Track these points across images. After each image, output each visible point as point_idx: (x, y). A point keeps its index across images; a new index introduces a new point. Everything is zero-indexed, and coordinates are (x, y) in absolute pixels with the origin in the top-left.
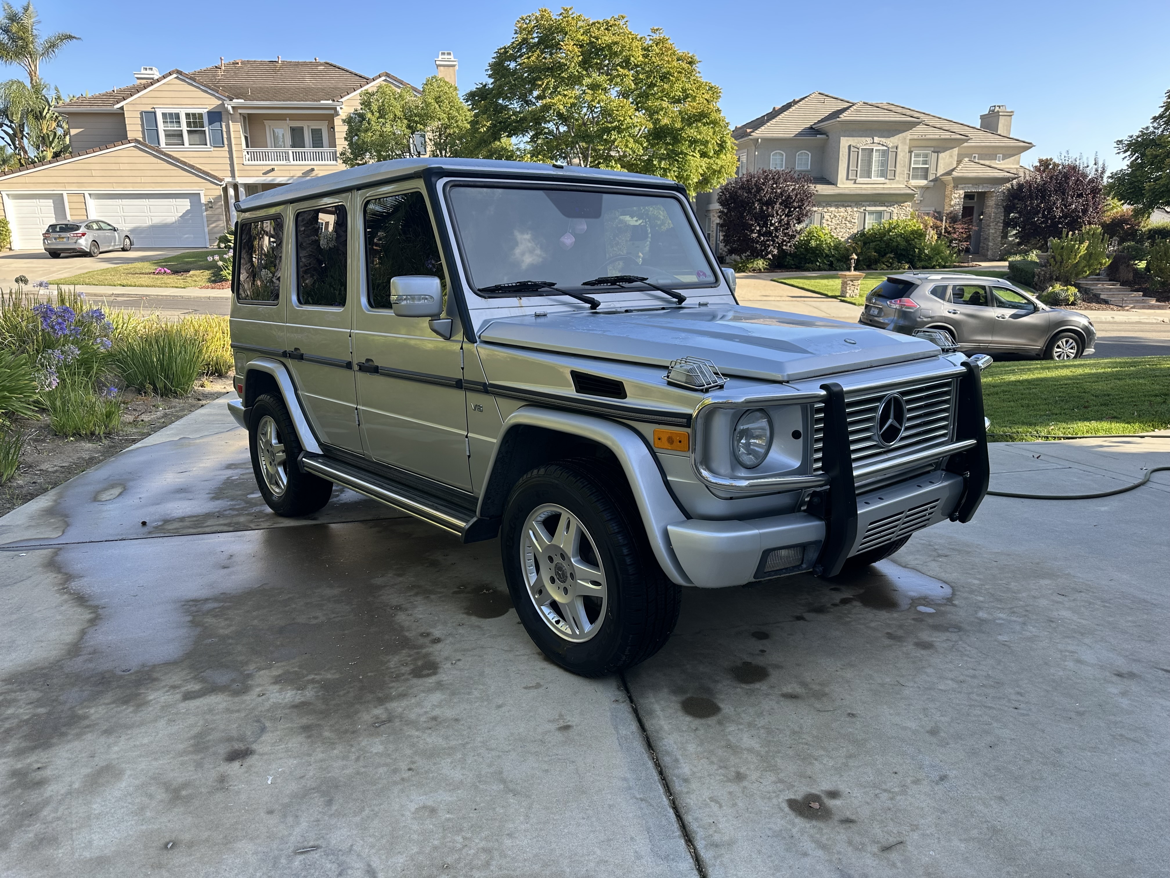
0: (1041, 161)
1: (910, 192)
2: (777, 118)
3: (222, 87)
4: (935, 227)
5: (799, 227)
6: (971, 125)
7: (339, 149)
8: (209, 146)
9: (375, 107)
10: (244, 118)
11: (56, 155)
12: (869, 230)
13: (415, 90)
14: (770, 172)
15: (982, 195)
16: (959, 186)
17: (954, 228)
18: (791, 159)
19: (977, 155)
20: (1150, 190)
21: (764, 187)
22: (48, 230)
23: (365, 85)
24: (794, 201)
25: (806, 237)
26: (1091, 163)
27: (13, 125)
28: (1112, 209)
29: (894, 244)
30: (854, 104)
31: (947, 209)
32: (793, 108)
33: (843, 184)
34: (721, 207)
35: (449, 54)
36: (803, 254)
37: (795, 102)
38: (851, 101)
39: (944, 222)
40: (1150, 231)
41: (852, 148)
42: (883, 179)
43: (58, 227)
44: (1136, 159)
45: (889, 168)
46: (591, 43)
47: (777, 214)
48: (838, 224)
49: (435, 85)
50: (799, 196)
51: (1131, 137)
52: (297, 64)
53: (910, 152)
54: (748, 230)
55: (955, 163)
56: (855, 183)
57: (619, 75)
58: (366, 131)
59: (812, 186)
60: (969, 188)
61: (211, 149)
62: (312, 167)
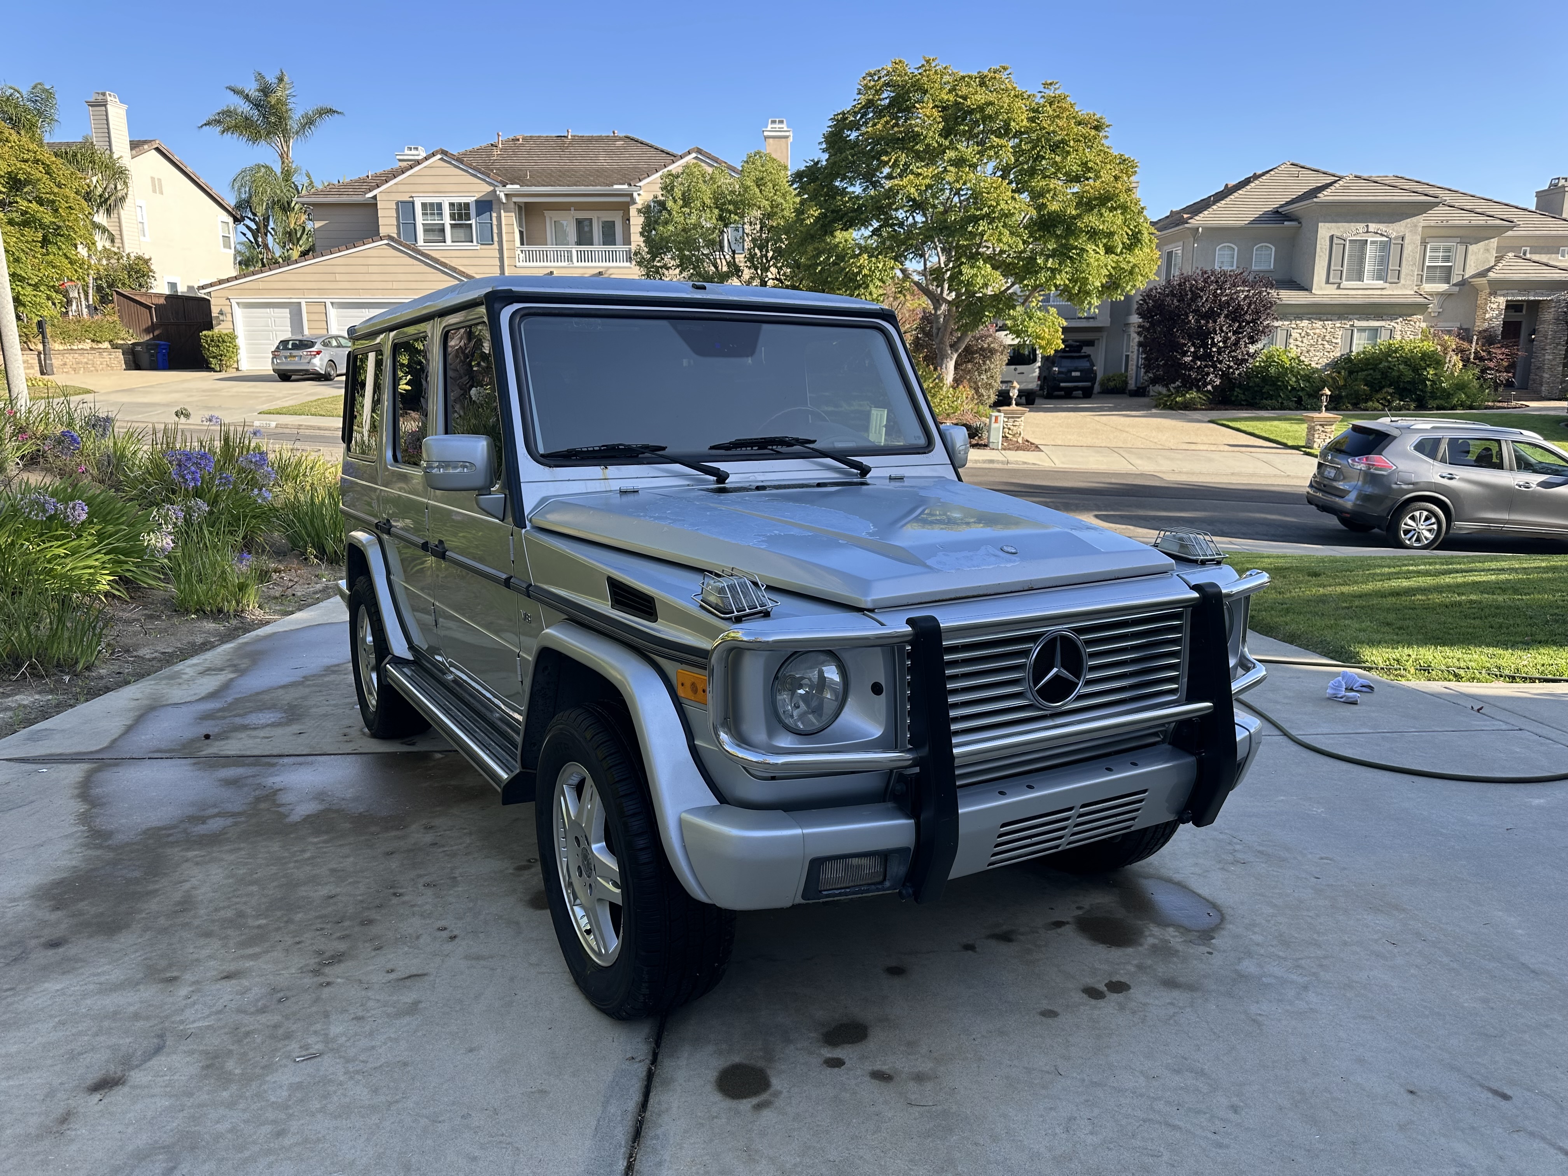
1: (1422, 300)
2: (1228, 199)
3: (497, 169)
4: (1459, 351)
5: (1252, 349)
6: (1521, 206)
7: (633, 247)
8: (475, 243)
9: (678, 193)
10: (520, 208)
11: (304, 254)
12: (1358, 353)
13: (733, 169)
14: (1213, 272)
15: (1535, 306)
16: (1499, 292)
17: (1489, 353)
18: (1245, 257)
19: (1528, 249)
21: (1202, 294)
22: (278, 347)
23: (670, 164)
24: (1246, 312)
25: (1263, 362)
27: (257, 219)
29: (1395, 374)
30: (1341, 178)
31: (1480, 325)
32: (1252, 185)
33: (1321, 289)
34: (1141, 320)
35: (781, 122)
36: (1258, 386)
37: (1256, 177)
38: (1339, 174)
39: (1474, 343)
41: (1335, 239)
42: (1382, 282)
43: (291, 343)
45: (1390, 267)
46: (957, 103)
47: (1222, 331)
48: (1312, 345)
49: (758, 163)
50: (1253, 307)
52: (591, 139)
53: (1424, 243)
54: (1177, 352)
55: (1494, 259)
56: (1339, 288)
57: (992, 147)
58: (666, 223)
59: (1273, 293)
60: (1513, 295)
61: (478, 248)
62: (601, 270)
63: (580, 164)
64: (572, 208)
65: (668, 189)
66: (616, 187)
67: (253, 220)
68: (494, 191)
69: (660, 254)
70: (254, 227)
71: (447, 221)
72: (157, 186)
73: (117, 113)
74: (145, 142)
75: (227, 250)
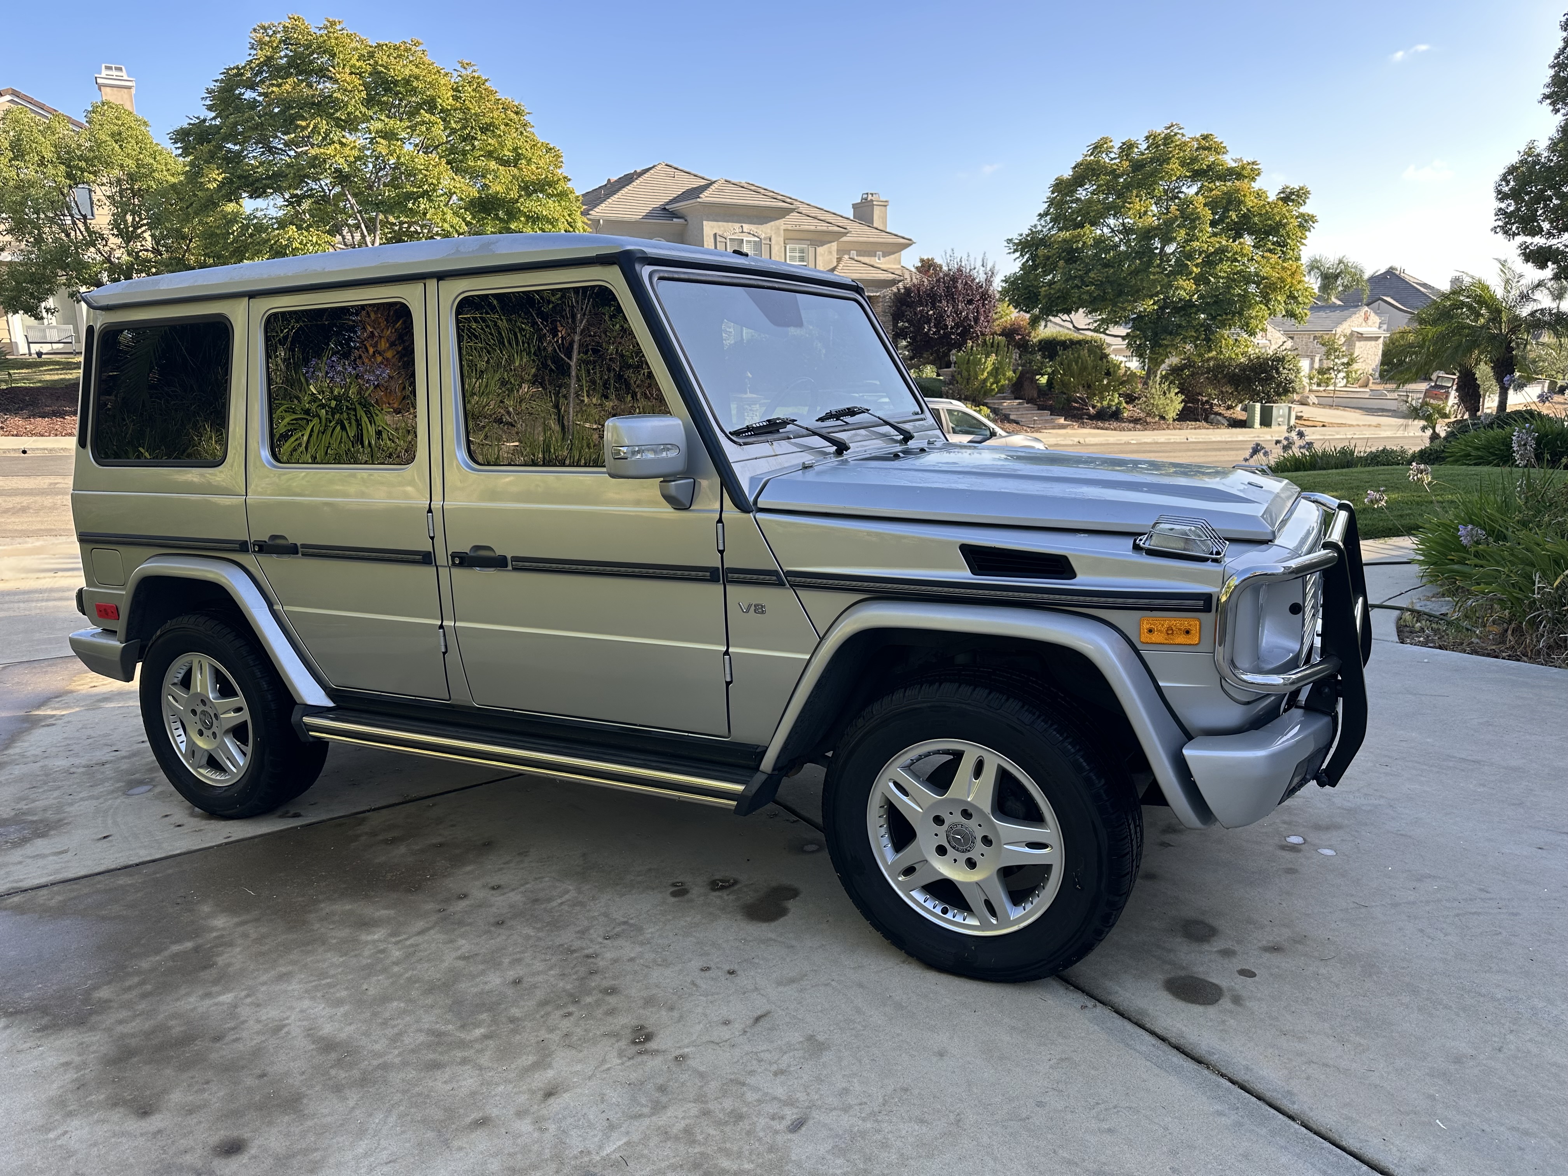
0: (922, 261)
2: (619, 194)
6: (845, 215)
13: (72, 121)
19: (856, 252)
20: (1046, 296)
26: (979, 264)
28: (1001, 317)
30: (714, 182)
32: (636, 181)
37: (637, 175)
38: (709, 178)
40: (1040, 342)
41: (718, 237)
44: (1027, 261)
46: (378, 72)
51: (1021, 235)
53: (785, 245)
55: (836, 260)
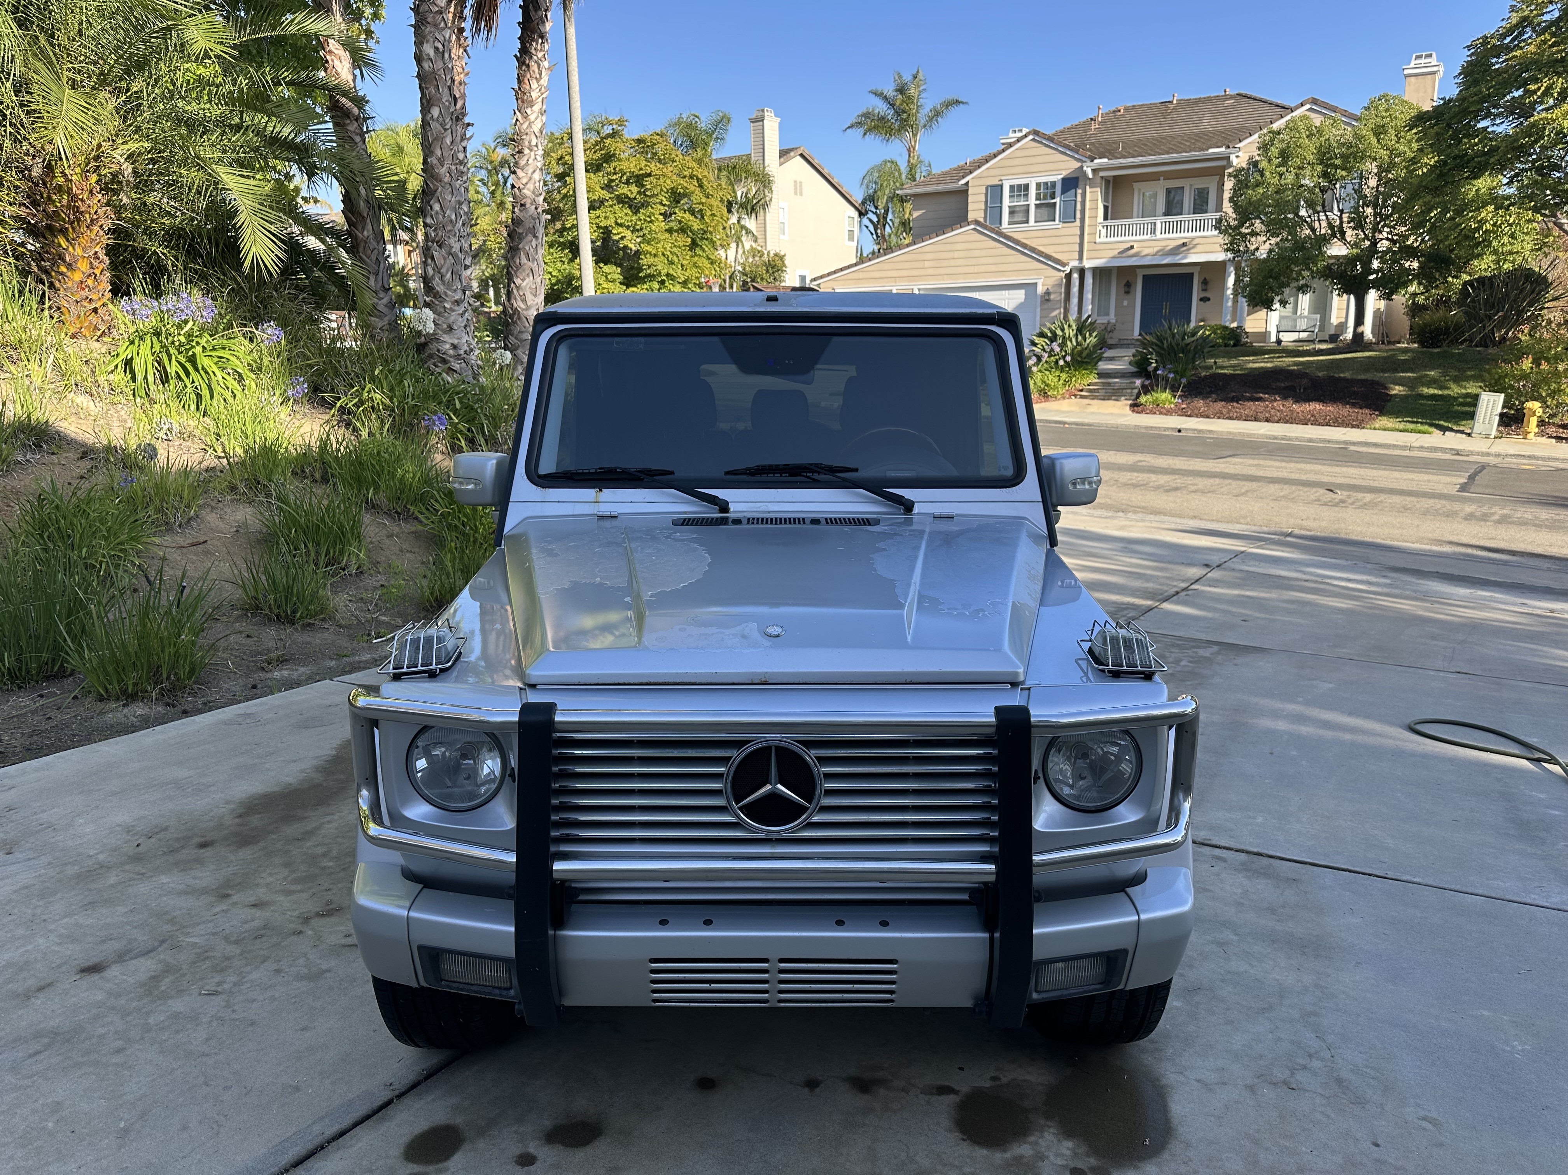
3: (1089, 144)
7: (1223, 214)
8: (1057, 222)
10: (1108, 182)
23: (1276, 120)
52: (1198, 101)
61: (1060, 226)
62: (1185, 241)
63: (1179, 130)
64: (1162, 178)
65: (1264, 147)
66: (1211, 151)
67: (876, 213)
68: (1082, 167)
69: (1251, 219)
70: (875, 219)
71: (1032, 201)
72: (798, 189)
73: (772, 125)
74: (792, 150)
75: (851, 243)
